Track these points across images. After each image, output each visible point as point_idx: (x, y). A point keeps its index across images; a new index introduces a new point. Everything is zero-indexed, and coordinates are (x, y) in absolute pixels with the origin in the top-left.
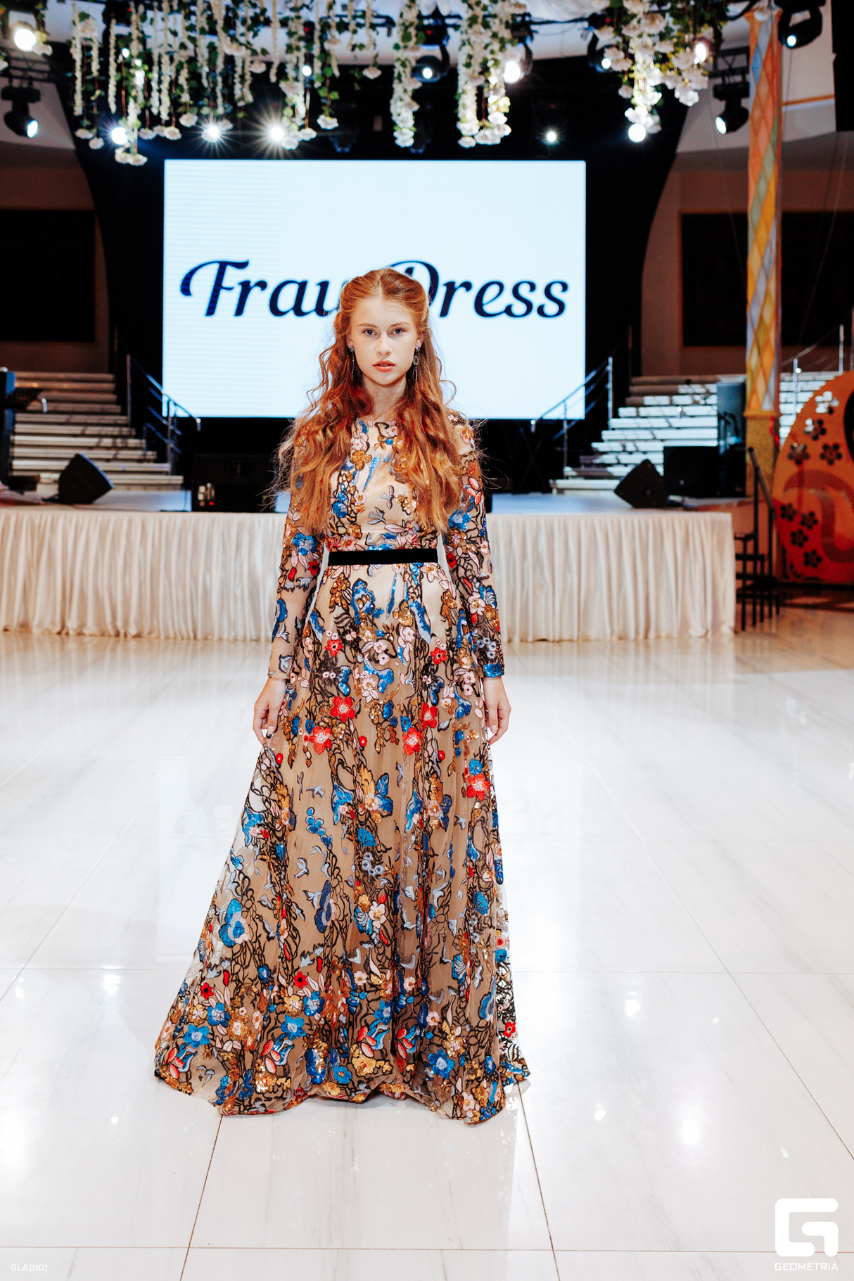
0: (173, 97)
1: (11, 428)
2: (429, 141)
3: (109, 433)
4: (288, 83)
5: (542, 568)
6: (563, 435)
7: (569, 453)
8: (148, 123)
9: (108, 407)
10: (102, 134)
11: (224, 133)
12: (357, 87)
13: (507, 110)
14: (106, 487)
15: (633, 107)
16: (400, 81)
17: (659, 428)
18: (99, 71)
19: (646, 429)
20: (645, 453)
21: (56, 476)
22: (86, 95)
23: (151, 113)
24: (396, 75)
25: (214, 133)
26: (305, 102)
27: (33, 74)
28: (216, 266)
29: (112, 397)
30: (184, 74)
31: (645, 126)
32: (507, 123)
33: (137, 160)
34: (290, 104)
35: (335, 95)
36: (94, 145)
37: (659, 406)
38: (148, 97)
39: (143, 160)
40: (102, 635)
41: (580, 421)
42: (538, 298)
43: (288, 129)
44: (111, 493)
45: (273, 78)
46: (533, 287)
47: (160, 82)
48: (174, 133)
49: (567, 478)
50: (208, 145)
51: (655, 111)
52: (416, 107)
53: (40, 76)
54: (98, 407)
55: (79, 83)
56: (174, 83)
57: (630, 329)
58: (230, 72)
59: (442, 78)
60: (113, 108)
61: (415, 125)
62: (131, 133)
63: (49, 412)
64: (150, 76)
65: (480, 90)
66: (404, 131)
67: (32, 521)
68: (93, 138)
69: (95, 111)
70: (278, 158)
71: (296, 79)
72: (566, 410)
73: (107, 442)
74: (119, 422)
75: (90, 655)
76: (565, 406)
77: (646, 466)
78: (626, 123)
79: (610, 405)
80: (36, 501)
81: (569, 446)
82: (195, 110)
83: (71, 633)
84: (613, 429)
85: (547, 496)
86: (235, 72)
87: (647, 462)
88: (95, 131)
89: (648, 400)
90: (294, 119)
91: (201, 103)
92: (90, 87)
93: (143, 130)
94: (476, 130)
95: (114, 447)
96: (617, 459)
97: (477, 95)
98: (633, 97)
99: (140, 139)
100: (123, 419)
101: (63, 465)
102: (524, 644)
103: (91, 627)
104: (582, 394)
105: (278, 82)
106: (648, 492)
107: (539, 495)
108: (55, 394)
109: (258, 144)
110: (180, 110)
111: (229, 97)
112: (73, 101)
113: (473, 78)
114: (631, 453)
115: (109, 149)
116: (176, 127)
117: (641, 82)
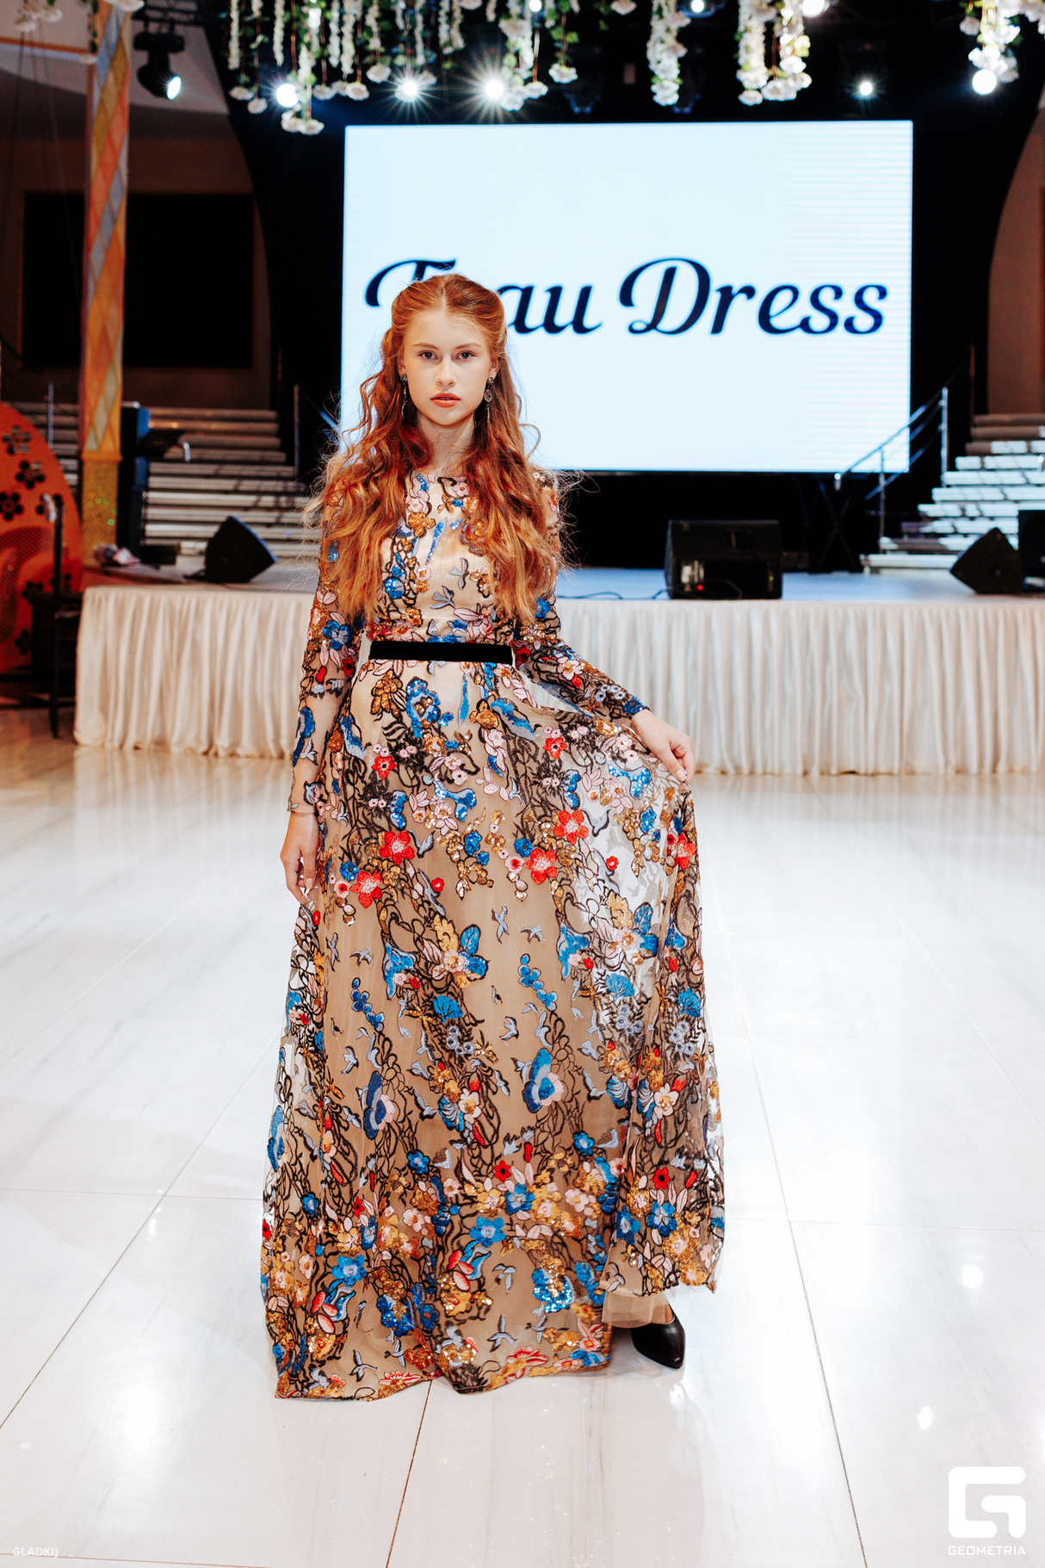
0: (358, 43)
1: (144, 482)
2: (698, 97)
3: (270, 489)
4: (510, 21)
5: (850, 675)
6: (879, 494)
7: (886, 518)
8: (325, 77)
9: (269, 455)
10: (264, 94)
11: (426, 89)
12: (603, 26)
13: (806, 54)
14: (267, 561)
15: (981, 47)
16: (661, 17)
17: (1012, 485)
18: (262, 10)
19: (994, 486)
20: (992, 518)
21: (203, 546)
22: (245, 42)
23: (329, 65)
24: (655, 8)
25: (411, 89)
26: (533, 46)
27: (176, 16)
28: (412, 268)
29: (275, 441)
30: (374, 12)
31: (996, 72)
32: (805, 71)
33: (310, 128)
34: (513, 50)
35: (573, 37)
36: (254, 107)
37: (1012, 454)
38: (324, 44)
39: (318, 127)
40: (262, 756)
41: (903, 475)
42: (845, 308)
43: (511, 84)
44: (273, 569)
45: (491, 16)
46: (838, 293)
47: (341, 23)
48: (358, 91)
49: (884, 552)
50: (403, 105)
51: (1010, 52)
52: (682, 52)
53: (184, 18)
54: (255, 455)
55: (235, 26)
56: (360, 25)
57: (973, 350)
58: (434, 9)
59: (718, 12)
60: (280, 58)
61: (680, 76)
62: (303, 91)
63: (193, 461)
64: (328, 15)
65: (769, 27)
66: (666, 83)
67: (171, 605)
68: (253, 99)
69: (256, 63)
70: (496, 122)
71: (521, 17)
72: (883, 460)
73: (268, 500)
74: (284, 474)
75: (245, 784)
76: (882, 453)
77: (995, 536)
78: (969, 68)
79: (944, 453)
80: (176, 579)
81: (887, 509)
82: (388, 59)
83: (222, 753)
84: (948, 486)
85: (857, 576)
86: (440, 8)
87: (996, 531)
88: (255, 89)
89: (997, 446)
90: (517, 70)
91: (395, 50)
92: (250, 32)
93: (318, 88)
94: (763, 81)
95: (276, 508)
96: (954, 526)
97: (765, 34)
98: (980, 33)
99: (314, 99)
100: (288, 471)
101: (211, 531)
102: (825, 777)
103: (246, 746)
104: (905, 438)
105: (497, 21)
106: (998, 573)
107: (845, 575)
108: (200, 438)
109: (470, 104)
110: (368, 60)
111: (432, 42)
112: (227, 50)
113: (760, 11)
114: (972, 519)
115: (273, 114)
116: (362, 82)
117: (991, 12)
